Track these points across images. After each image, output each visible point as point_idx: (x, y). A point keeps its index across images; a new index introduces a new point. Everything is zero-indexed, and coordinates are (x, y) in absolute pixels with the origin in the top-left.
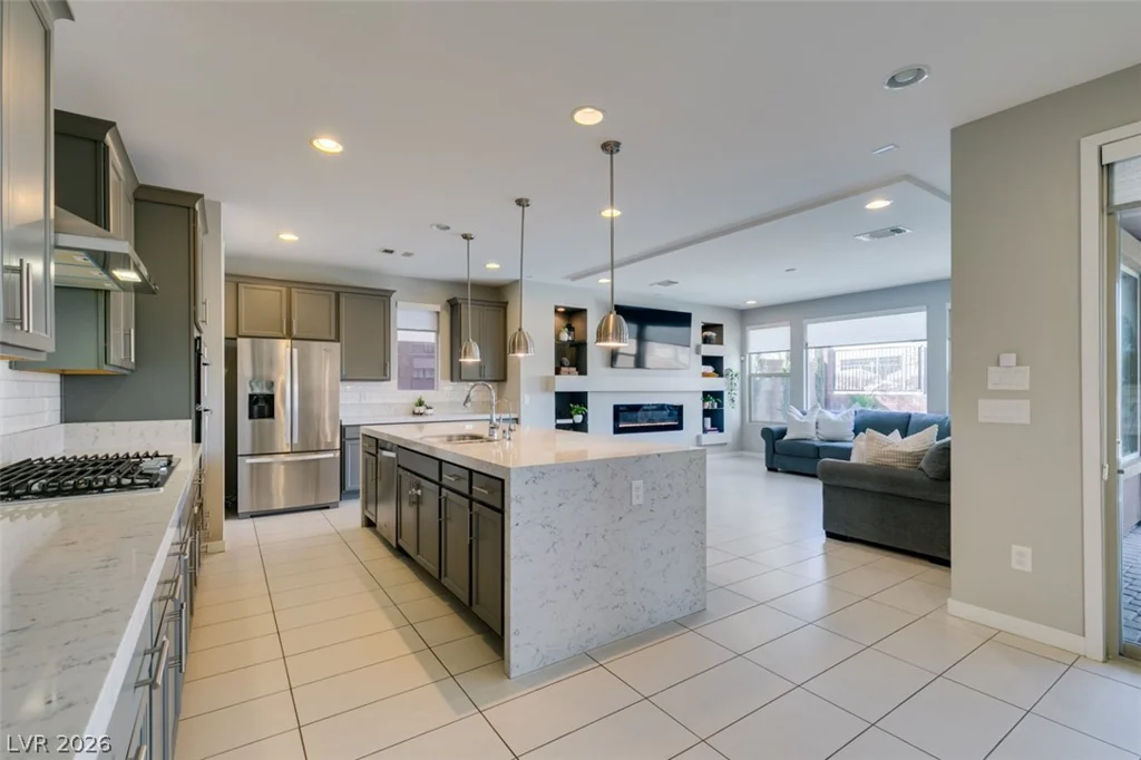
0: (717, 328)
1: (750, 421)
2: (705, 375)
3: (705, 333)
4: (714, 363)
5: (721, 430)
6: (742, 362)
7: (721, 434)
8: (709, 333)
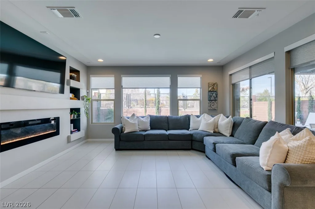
0: (77, 72)
1: (92, 123)
2: (71, 99)
3: (71, 74)
4: (75, 92)
5: (79, 130)
6: (87, 93)
7: (79, 132)
8: (73, 74)
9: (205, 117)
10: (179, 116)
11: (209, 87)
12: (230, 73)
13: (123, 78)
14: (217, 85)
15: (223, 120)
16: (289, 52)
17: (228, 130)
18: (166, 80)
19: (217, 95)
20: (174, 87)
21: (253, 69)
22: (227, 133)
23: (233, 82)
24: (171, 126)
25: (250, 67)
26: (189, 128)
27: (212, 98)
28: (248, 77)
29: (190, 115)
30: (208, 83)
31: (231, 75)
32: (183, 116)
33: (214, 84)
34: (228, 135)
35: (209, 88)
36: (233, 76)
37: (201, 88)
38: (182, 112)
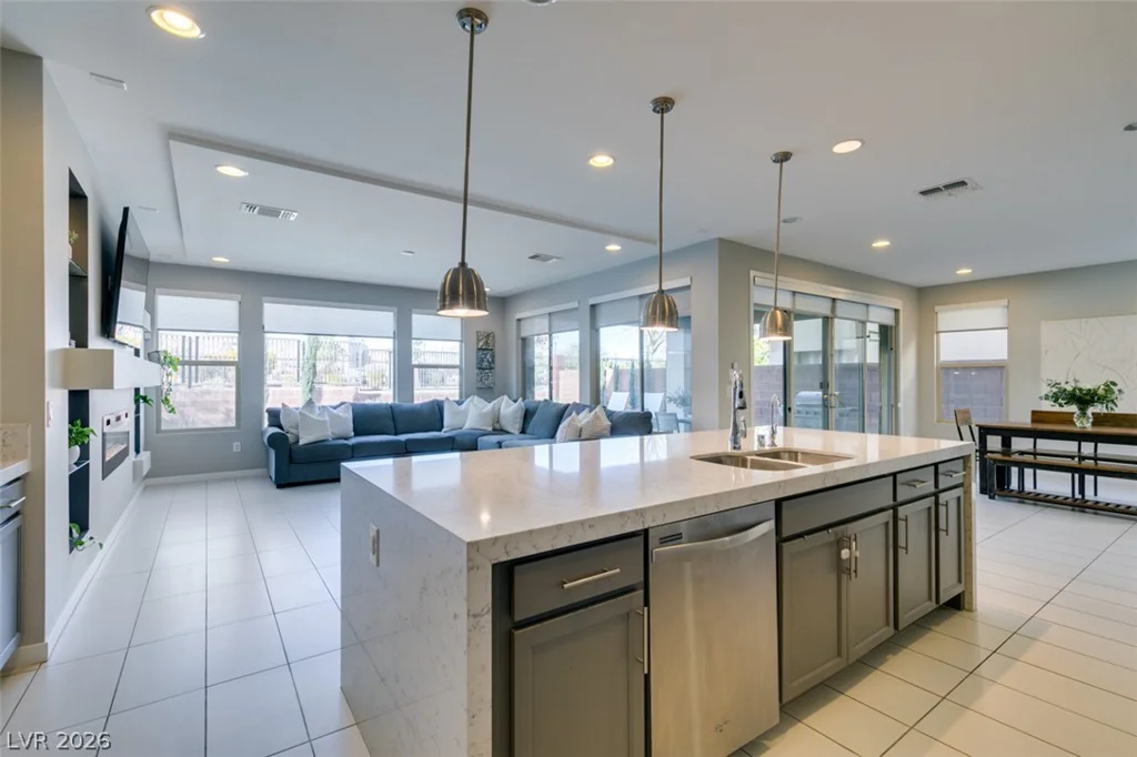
1: (158, 430)
9: (475, 402)
10: (416, 402)
11: (478, 341)
12: (518, 316)
13: (266, 305)
14: (494, 337)
15: (508, 406)
16: (593, 307)
17: (515, 423)
18: (386, 319)
19: (493, 357)
20: (403, 336)
21: (553, 317)
22: (515, 428)
23: (524, 334)
24: (400, 426)
25: (550, 314)
26: (443, 427)
27: (485, 364)
28: (547, 331)
29: (442, 402)
30: (477, 332)
31: (519, 320)
32: (426, 403)
33: (488, 335)
34: (517, 432)
35: (478, 344)
36: (522, 322)
37: (461, 341)
38: (423, 394)
